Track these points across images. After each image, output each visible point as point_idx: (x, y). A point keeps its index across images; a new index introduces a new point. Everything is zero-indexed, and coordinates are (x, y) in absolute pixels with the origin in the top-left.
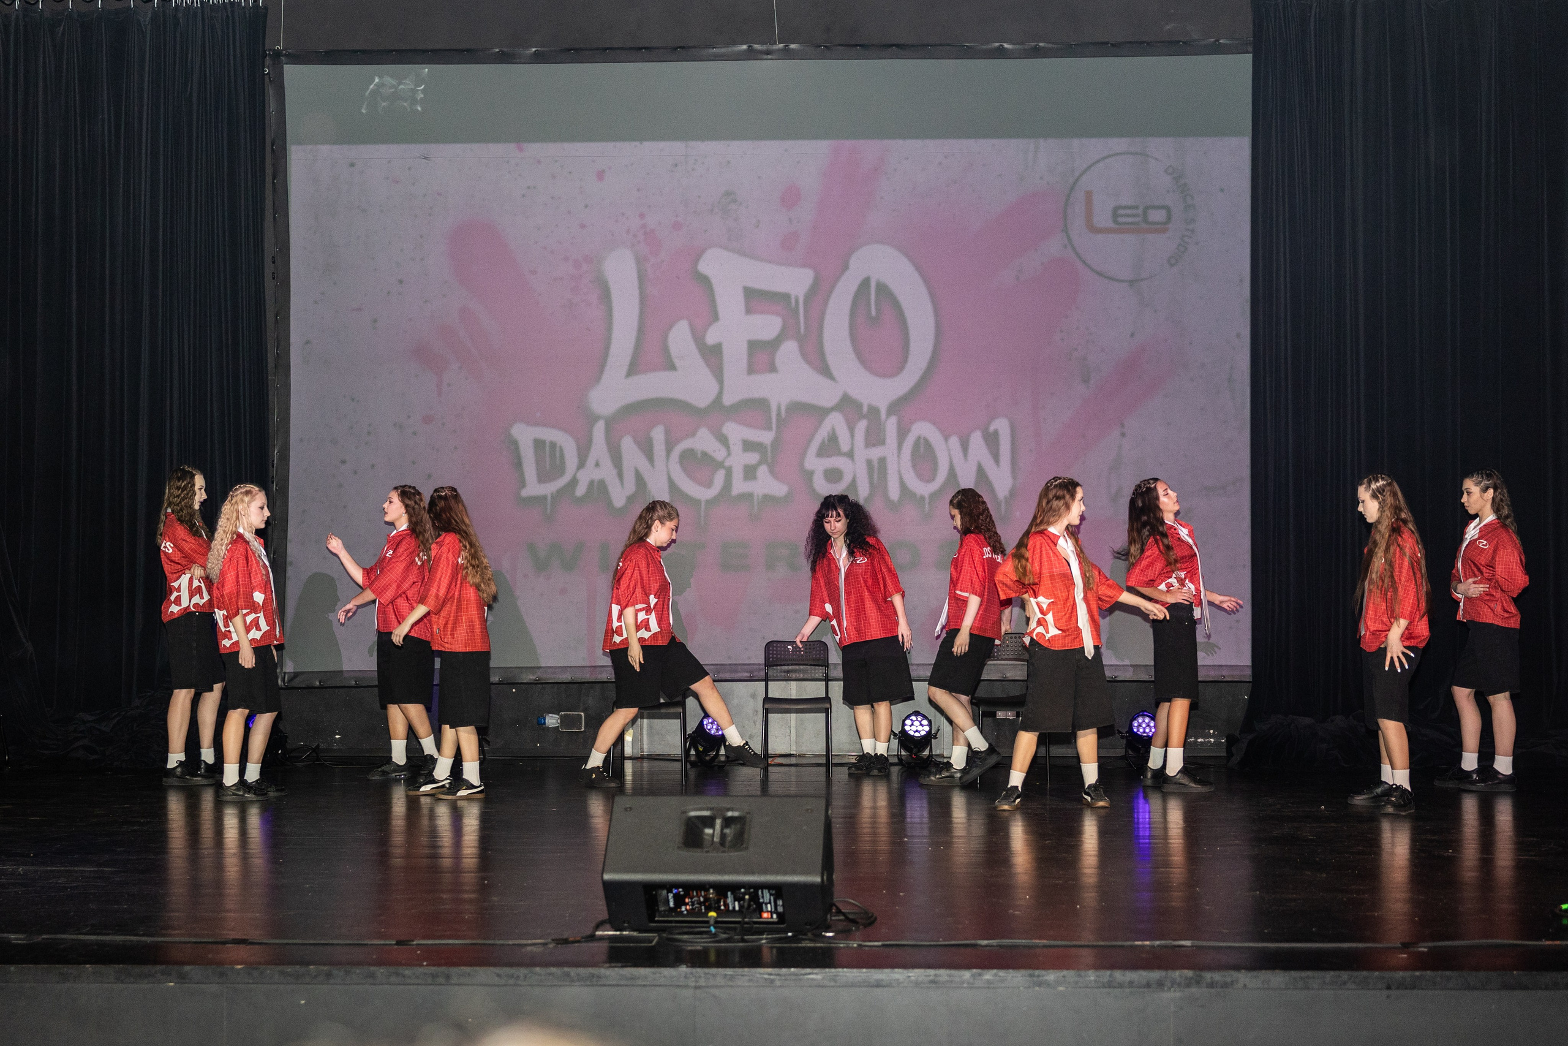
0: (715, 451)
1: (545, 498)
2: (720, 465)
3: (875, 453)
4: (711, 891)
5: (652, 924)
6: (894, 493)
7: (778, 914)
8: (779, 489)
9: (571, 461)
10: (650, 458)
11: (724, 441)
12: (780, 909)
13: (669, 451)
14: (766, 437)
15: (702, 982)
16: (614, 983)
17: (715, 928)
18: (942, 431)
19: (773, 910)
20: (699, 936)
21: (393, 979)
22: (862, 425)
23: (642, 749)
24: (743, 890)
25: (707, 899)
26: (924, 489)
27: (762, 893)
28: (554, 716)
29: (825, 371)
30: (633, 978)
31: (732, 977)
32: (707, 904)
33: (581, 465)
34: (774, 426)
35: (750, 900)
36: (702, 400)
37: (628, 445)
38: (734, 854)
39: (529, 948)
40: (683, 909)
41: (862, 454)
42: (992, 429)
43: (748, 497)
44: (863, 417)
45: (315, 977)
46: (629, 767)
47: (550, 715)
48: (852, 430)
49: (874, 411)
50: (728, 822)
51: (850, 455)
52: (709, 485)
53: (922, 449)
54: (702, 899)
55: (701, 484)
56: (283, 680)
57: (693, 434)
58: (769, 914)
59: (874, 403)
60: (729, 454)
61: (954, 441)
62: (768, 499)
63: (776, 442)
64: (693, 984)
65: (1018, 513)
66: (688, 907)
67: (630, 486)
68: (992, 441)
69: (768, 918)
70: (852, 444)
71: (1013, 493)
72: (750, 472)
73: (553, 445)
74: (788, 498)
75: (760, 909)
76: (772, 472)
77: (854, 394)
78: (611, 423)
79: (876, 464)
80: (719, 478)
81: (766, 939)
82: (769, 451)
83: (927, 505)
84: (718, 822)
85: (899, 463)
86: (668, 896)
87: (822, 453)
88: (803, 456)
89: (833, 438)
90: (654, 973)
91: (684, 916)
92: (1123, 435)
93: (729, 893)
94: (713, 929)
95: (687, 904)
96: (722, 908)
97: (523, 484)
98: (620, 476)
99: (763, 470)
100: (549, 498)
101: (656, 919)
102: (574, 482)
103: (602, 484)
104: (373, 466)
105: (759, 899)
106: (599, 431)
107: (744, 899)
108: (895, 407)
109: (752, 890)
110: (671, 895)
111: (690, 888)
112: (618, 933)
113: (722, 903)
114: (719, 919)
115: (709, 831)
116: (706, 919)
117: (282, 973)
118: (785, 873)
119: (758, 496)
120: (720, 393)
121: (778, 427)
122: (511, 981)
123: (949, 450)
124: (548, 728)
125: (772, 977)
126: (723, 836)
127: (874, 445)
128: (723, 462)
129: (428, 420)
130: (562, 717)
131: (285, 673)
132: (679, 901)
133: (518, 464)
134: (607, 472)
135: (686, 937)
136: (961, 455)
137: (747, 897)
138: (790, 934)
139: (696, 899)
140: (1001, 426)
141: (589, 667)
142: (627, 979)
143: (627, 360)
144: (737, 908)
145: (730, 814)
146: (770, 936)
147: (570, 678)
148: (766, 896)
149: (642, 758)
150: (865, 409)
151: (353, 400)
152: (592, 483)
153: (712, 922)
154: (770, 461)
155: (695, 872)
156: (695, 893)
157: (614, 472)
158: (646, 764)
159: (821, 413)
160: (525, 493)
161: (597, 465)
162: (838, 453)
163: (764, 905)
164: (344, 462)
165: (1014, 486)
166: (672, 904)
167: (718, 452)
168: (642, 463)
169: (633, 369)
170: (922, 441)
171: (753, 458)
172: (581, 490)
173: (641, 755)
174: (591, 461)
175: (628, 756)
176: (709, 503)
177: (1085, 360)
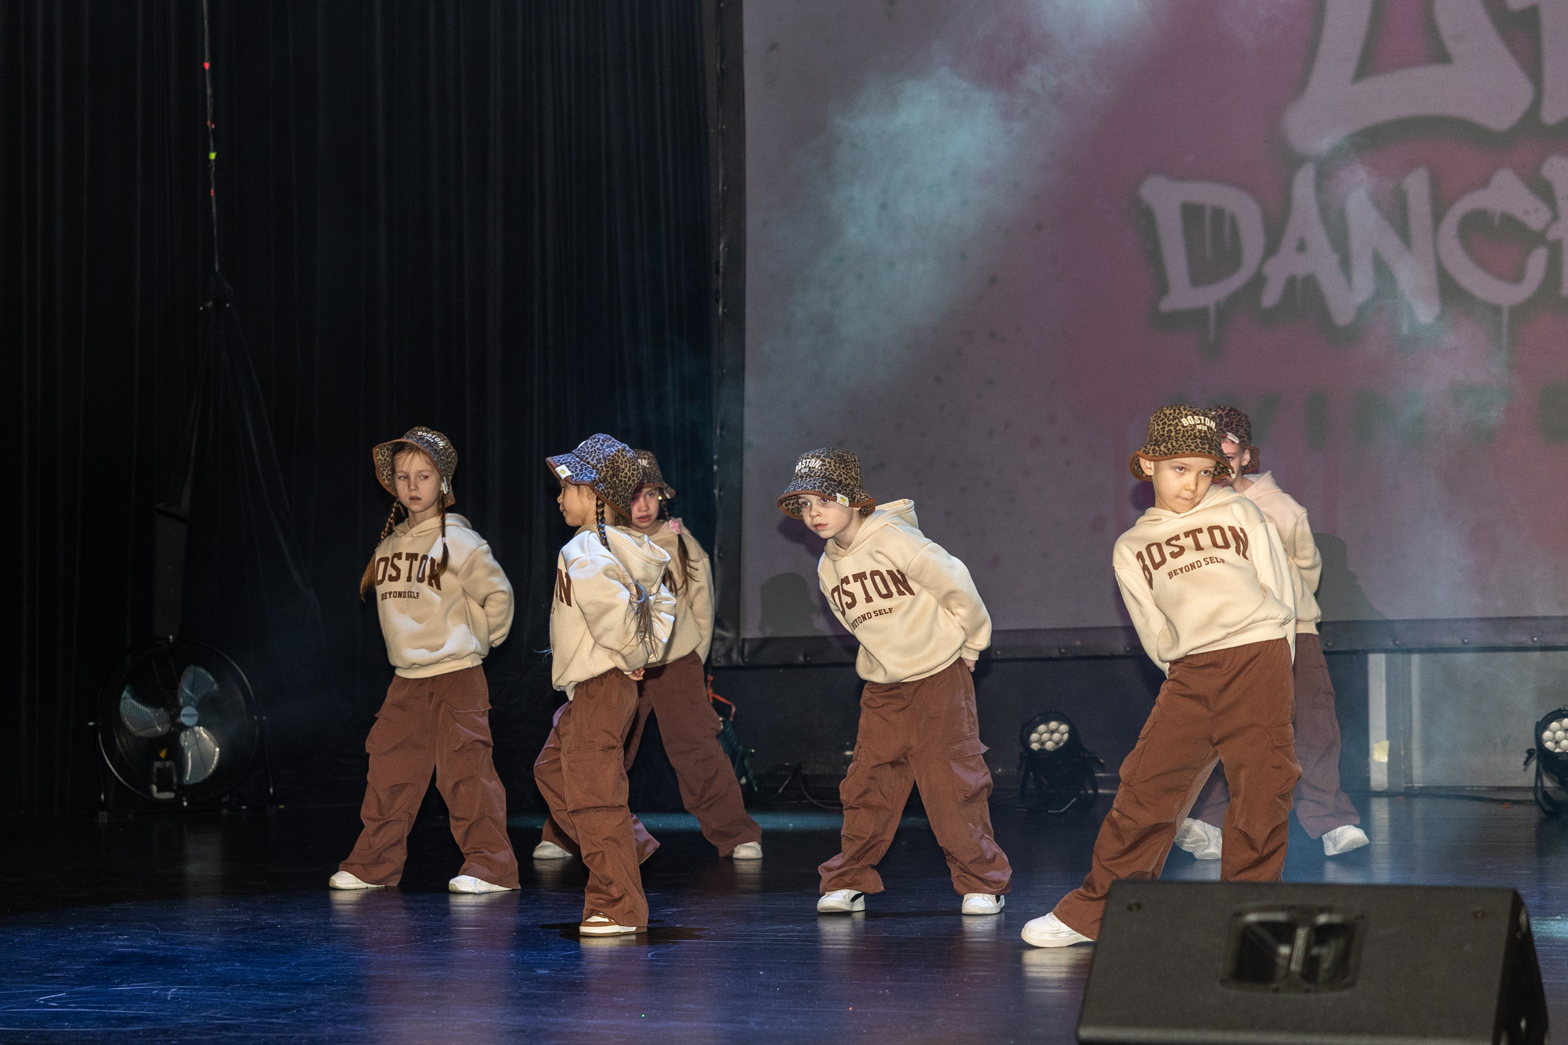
0: (1526, 213)
1: (1203, 312)
2: (1537, 238)
9: (1253, 241)
10: (1403, 230)
13: (1438, 215)
23: (1409, 777)
33: (1272, 248)
36: (1501, 120)
37: (1358, 205)
52: (1516, 276)
55: (1499, 275)
56: (741, 653)
57: (1484, 182)
60: (1555, 217)
67: (1365, 287)
73: (1218, 214)
78: (1326, 167)
80: (1537, 263)
97: (1162, 287)
98: (1346, 263)
100: (1212, 313)
102: (1258, 282)
103: (1311, 283)
106: (1305, 183)
115: (1284, 949)
120: (1537, 101)
126: (1309, 960)
128: (1543, 233)
131: (744, 640)
133: (1154, 252)
143: (1355, 49)
149: (1410, 794)
152: (1291, 282)
157: (1334, 259)
158: (1419, 805)
160: (1167, 305)
161: (1302, 247)
167: (1533, 216)
168: (1389, 244)
169: (1367, 66)
172: (1271, 297)
173: (1406, 788)
174: (1289, 242)
175: (1379, 789)
176: (1517, 310)
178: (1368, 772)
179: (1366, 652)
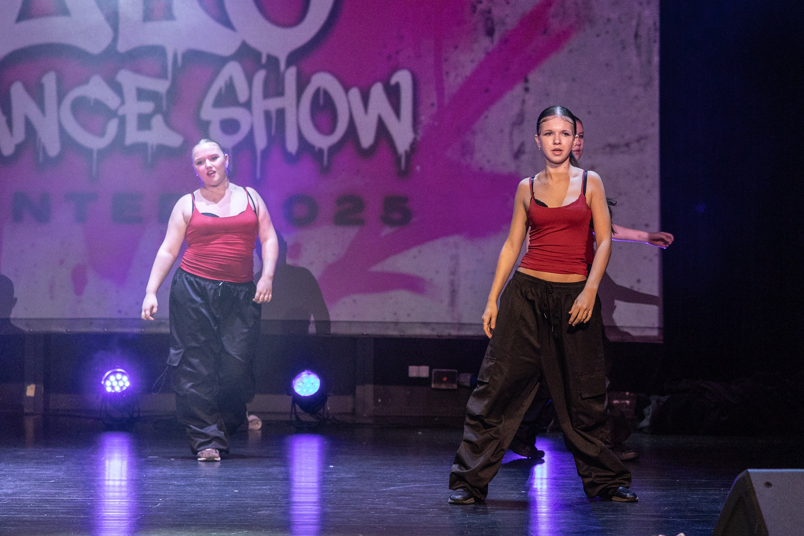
0: (107, 100)
2: (112, 114)
3: (274, 104)
8: (174, 140)
10: (41, 106)
11: (117, 88)
13: (60, 98)
14: (161, 86)
18: (342, 82)
22: (260, 76)
26: (323, 142)
29: (225, 20)
34: (170, 74)
36: (96, 48)
37: (17, 90)
41: (260, 104)
42: (393, 81)
43: (141, 147)
48: (250, 80)
49: (273, 61)
51: (248, 105)
52: (102, 134)
53: (321, 101)
55: (91, 132)
57: (86, 82)
59: (273, 53)
60: (123, 103)
61: (355, 93)
62: (163, 149)
63: (172, 91)
65: (418, 168)
67: (19, 135)
68: (393, 94)
70: (250, 94)
71: (414, 146)
72: (144, 122)
74: (184, 148)
76: (168, 123)
77: (253, 43)
78: (2, 68)
79: (274, 115)
80: (112, 127)
82: (164, 100)
83: (326, 158)
85: (297, 114)
87: (219, 102)
88: (200, 105)
89: (231, 88)
92: (527, 90)
98: (9, 123)
99: (158, 121)
108: (294, 58)
119: (152, 146)
120: (115, 39)
121: (174, 76)
123: (349, 102)
127: (272, 96)
128: (116, 111)
136: (361, 107)
140: (403, 78)
143: (19, 3)
150: (264, 60)
154: (165, 109)
159: (219, 62)
162: (236, 103)
165: (415, 139)
167: (111, 100)
168: (33, 110)
169: (24, 14)
170: (322, 93)
171: (147, 107)
176: (101, 152)
177: (489, 12)
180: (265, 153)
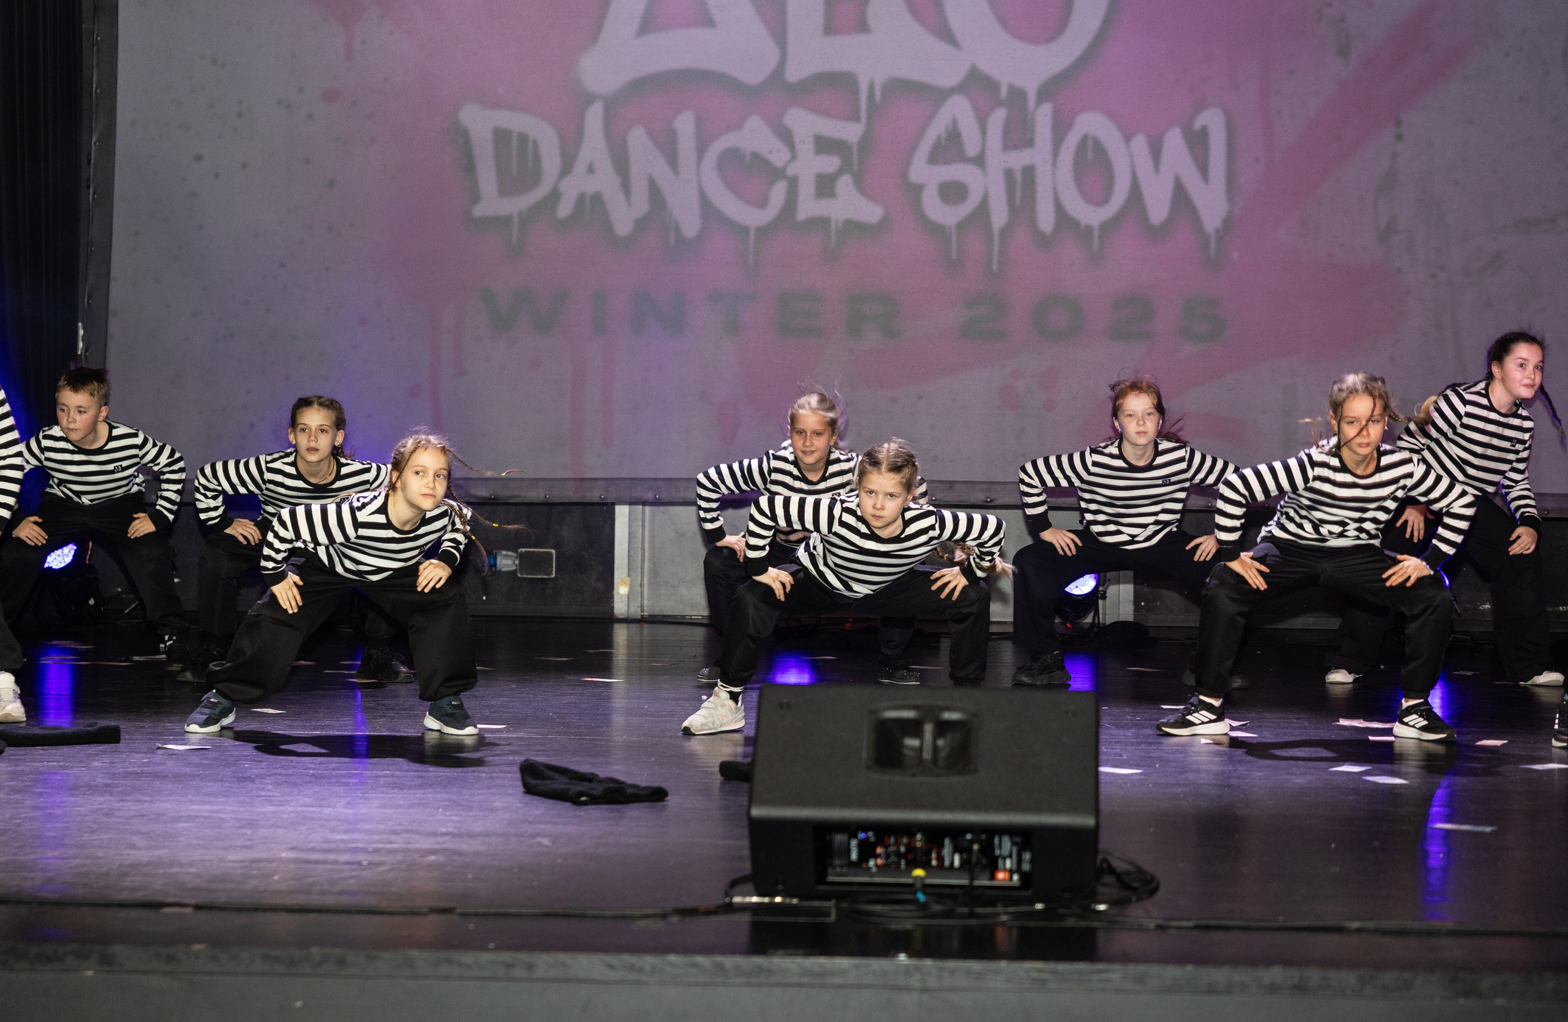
0: (771, 152)
1: (509, 219)
2: (778, 174)
3: (1018, 159)
4: (919, 836)
5: (822, 888)
6: (1046, 220)
7: (1024, 876)
8: (870, 212)
9: (551, 163)
10: (673, 161)
11: (786, 137)
12: (1026, 867)
13: (701, 150)
14: (851, 132)
15: (932, 982)
16: (795, 980)
17: (925, 893)
18: (1121, 127)
19: (1014, 867)
20: (898, 907)
21: (444, 970)
22: (999, 117)
23: (642, 606)
24: (969, 836)
25: (910, 848)
26: (1090, 215)
27: (1000, 841)
28: (510, 553)
29: (946, 34)
30: (824, 974)
31: (980, 975)
32: (910, 856)
33: (566, 169)
34: (863, 114)
35: (980, 850)
36: (754, 76)
37: (638, 139)
38: (955, 779)
39: (643, 923)
40: (872, 863)
41: (998, 159)
42: (1198, 124)
43: (821, 223)
44: (999, 103)
45: (320, 964)
46: (621, 635)
47: (504, 552)
48: (982, 123)
49: (1017, 95)
50: (942, 728)
51: (980, 161)
52: (762, 204)
53: (1090, 155)
54: (902, 849)
55: (749, 201)
57: (738, 125)
58: (1007, 875)
59: (1019, 82)
60: (794, 157)
61: (1140, 143)
62: (852, 227)
63: (866, 140)
64: (918, 985)
65: (1235, 255)
66: (880, 861)
67: (641, 205)
68: (1198, 142)
69: (1004, 880)
70: (983, 145)
71: (1228, 223)
72: (825, 186)
73: (523, 138)
74: (884, 224)
75: (992, 867)
76: (860, 186)
77: (986, 67)
78: (613, 105)
79: (1019, 177)
80: (778, 194)
81: (1006, 913)
82: (855, 153)
83: (1096, 240)
84: (928, 729)
85: (1054, 175)
86: (849, 844)
87: (936, 157)
89: (954, 136)
90: (857, 967)
91: (872, 875)
93: (947, 842)
94: (921, 897)
95: (879, 856)
96: (934, 863)
97: (475, 197)
98: (626, 186)
99: (845, 184)
100: (516, 220)
101: (830, 878)
102: (554, 196)
103: (597, 198)
104: (244, 166)
105: (993, 850)
106: (594, 117)
107: (969, 850)
108: (1048, 90)
109: (983, 837)
110: (854, 843)
111: (884, 831)
112: (766, 900)
113: (934, 855)
114: (929, 881)
115: (912, 742)
116: (909, 881)
117: (266, 957)
118: (1038, 809)
119: (837, 222)
120: (782, 62)
121: (870, 117)
122: (632, 976)
123: (1131, 157)
124: (500, 573)
125: (1044, 976)
126: (935, 749)
127: (1016, 147)
128: (783, 170)
129: (330, 96)
130: (521, 556)
132: (866, 851)
133: (469, 166)
134: (605, 181)
135: (878, 908)
136: (1149, 164)
137: (976, 847)
138: (1039, 906)
139: (893, 848)
140: (1212, 120)
141: (575, 480)
142: (814, 974)
143: (639, 9)
144: (957, 863)
145: (947, 716)
146: (1012, 909)
147: (542, 496)
148: (1005, 846)
149: (644, 620)
150: (1004, 92)
151: (214, 62)
152: (581, 197)
153: (918, 885)
154: (855, 167)
155: (897, 806)
156: (892, 840)
157: (617, 181)
158: (649, 629)
159: (938, 96)
160: (478, 211)
161: (591, 170)
162: (963, 158)
163: (1000, 861)
164: (199, 158)
165: (1230, 212)
166: (854, 856)
167: (778, 156)
168: (661, 170)
169: (648, 25)
170: (1090, 143)
171: (830, 163)
172: (565, 209)
173: (642, 615)
174: (581, 165)
175: (620, 617)
176: (762, 231)
177: (1343, 20)
178: (613, 602)
179: (613, 504)
180: (1005, 232)
